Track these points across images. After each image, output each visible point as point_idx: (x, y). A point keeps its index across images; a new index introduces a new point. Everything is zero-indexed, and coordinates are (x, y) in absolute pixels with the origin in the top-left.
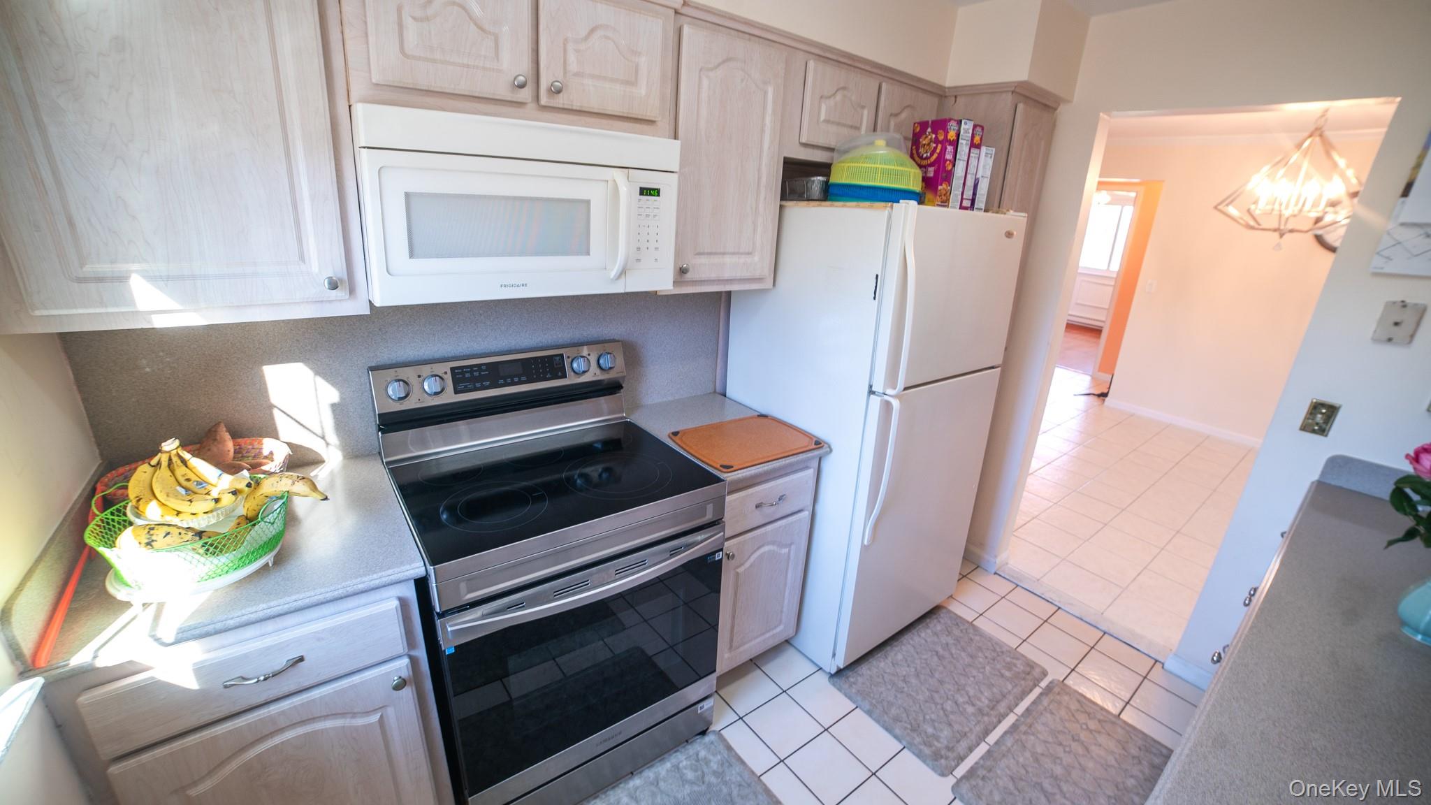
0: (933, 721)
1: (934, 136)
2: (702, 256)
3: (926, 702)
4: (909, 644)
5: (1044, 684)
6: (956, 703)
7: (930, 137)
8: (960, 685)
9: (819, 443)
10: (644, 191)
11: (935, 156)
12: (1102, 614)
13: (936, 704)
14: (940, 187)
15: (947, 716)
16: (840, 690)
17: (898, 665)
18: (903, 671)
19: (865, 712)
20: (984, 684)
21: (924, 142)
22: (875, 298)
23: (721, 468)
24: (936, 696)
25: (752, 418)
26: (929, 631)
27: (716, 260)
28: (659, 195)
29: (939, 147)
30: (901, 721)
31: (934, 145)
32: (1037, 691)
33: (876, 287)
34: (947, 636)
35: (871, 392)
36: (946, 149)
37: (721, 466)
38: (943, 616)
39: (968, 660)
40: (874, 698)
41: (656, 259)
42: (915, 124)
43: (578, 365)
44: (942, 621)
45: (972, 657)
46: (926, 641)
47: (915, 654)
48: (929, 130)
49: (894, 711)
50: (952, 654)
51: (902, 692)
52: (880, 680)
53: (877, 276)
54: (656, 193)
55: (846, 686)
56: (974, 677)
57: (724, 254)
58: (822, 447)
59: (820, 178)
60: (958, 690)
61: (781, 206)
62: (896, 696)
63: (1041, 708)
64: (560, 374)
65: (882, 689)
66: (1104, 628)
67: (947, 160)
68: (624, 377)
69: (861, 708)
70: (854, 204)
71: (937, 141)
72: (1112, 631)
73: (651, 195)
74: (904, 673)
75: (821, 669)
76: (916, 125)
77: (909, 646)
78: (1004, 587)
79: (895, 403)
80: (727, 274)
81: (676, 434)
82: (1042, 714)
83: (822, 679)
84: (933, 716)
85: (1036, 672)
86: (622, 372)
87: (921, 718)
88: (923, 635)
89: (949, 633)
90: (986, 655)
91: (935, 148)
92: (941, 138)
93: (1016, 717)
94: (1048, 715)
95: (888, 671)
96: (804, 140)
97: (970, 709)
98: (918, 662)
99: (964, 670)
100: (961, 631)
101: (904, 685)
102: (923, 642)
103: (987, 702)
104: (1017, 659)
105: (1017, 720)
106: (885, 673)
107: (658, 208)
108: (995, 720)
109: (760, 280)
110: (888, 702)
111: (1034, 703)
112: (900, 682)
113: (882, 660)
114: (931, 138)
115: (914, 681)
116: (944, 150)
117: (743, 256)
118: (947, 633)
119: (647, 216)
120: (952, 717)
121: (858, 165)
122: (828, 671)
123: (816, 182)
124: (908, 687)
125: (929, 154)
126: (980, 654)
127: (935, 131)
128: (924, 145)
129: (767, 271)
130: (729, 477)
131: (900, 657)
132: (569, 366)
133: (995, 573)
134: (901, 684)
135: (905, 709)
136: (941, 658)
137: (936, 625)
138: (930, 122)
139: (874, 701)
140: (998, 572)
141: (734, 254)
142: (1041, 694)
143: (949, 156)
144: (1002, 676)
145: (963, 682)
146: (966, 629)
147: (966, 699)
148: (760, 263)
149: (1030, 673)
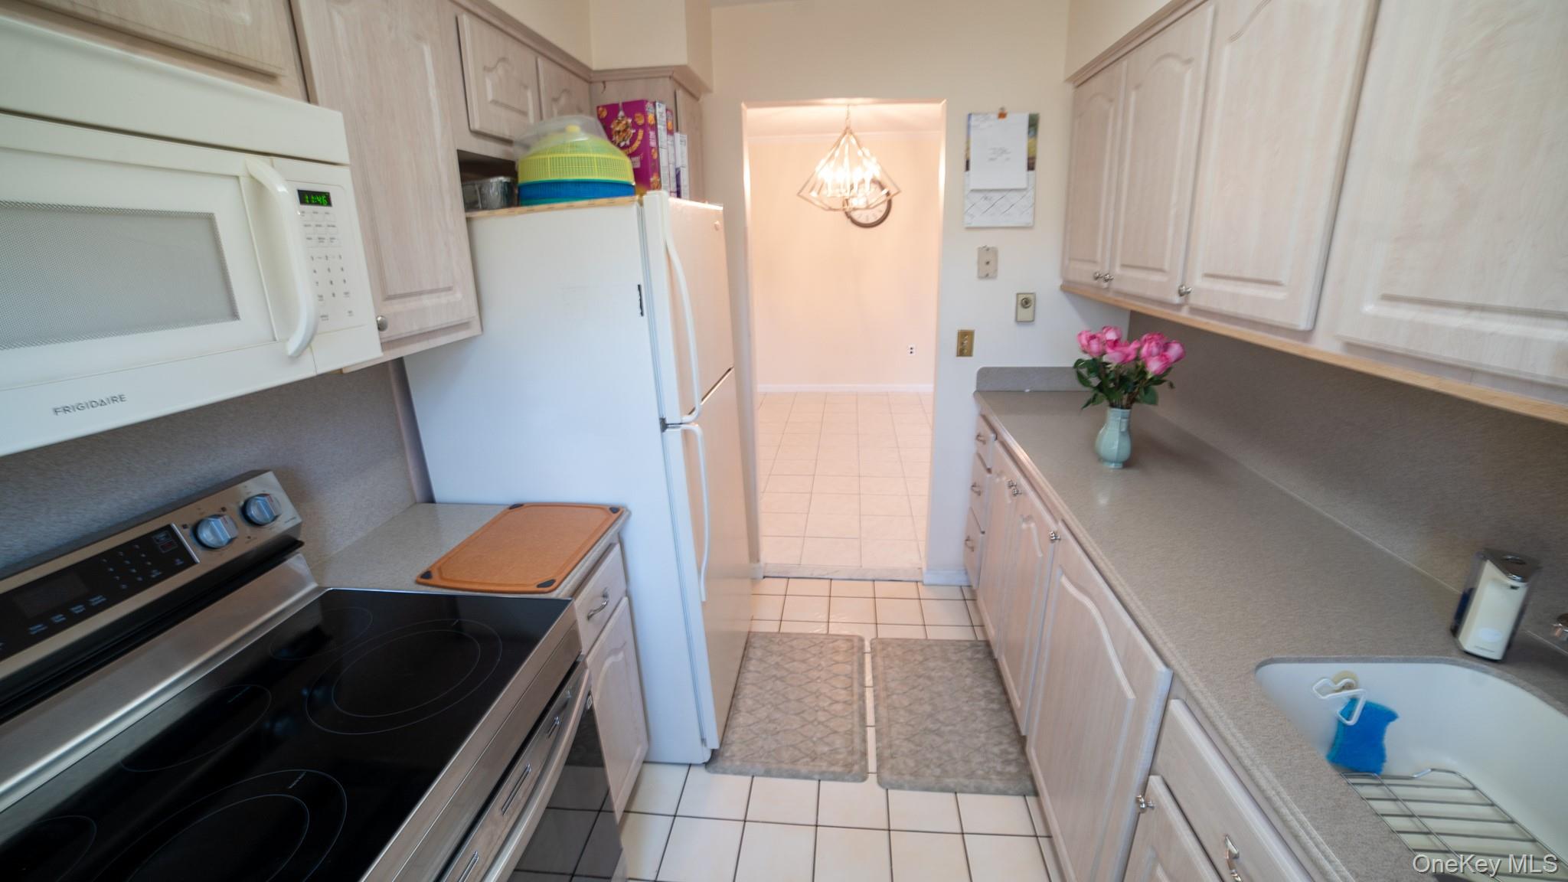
0: (821, 739)
1: (630, 121)
2: (394, 301)
3: (803, 726)
4: (747, 684)
5: (868, 649)
6: (825, 710)
7: (624, 122)
8: (815, 693)
9: (615, 510)
10: (307, 197)
11: (637, 144)
12: (861, 566)
13: (812, 722)
14: (652, 179)
15: (827, 727)
16: (725, 772)
17: (753, 710)
18: (762, 713)
19: (762, 776)
20: (831, 678)
21: (618, 129)
22: (642, 314)
23: (541, 589)
24: (805, 715)
25: (504, 514)
26: (753, 662)
27: (412, 304)
28: (329, 204)
29: (641, 133)
30: (798, 760)
31: (633, 131)
32: (868, 659)
33: (641, 300)
34: (771, 655)
35: (664, 425)
36: (649, 135)
37: (539, 586)
38: (757, 642)
39: (803, 667)
40: (761, 757)
41: (350, 312)
42: (598, 107)
43: (213, 532)
44: (756, 645)
45: (804, 661)
46: (759, 672)
47: (760, 691)
48: (621, 114)
49: (786, 755)
50: (787, 670)
51: (778, 732)
52: (752, 736)
53: (639, 286)
54: (325, 201)
55: (728, 764)
56: (818, 678)
57: (420, 293)
58: (622, 512)
59: (502, 179)
60: (817, 697)
61: (468, 220)
62: (776, 741)
63: (881, 669)
64: (179, 562)
65: (760, 743)
66: (870, 578)
67: (652, 148)
68: (298, 527)
69: (756, 775)
70: (564, 204)
71: (635, 125)
72: (877, 577)
73: (317, 203)
74: (765, 714)
75: (690, 765)
76: (601, 109)
77: (748, 687)
78: (779, 586)
79: (696, 428)
80: (432, 323)
81: (427, 575)
82: (885, 673)
83: (699, 775)
84: (819, 735)
85: (856, 643)
86: (294, 518)
87: (811, 744)
88: (752, 668)
89: (772, 653)
90: (814, 652)
91: (635, 135)
92: (641, 122)
93: (872, 689)
94: (890, 671)
95: (750, 722)
96: (476, 126)
97: (838, 707)
98: (767, 696)
99: (808, 678)
100: (778, 644)
101: (774, 726)
102: (757, 675)
103: (843, 692)
104: (836, 640)
105: (874, 691)
106: (750, 725)
107: (334, 226)
108: (861, 702)
109: (464, 325)
110: (774, 750)
111: (874, 668)
112: (769, 725)
113: (737, 716)
114: (627, 123)
115: (777, 715)
116: (646, 137)
117: (443, 294)
118: (769, 654)
119: (321, 239)
120: (831, 724)
121: (564, 155)
122: (701, 762)
123: (494, 185)
124: (779, 724)
125: (628, 142)
126: (808, 655)
127: (629, 114)
128: (619, 132)
129: (469, 310)
130: (560, 593)
131: (750, 702)
132: (193, 540)
133: (764, 577)
134: (771, 726)
135: (792, 746)
136: (782, 679)
137: (756, 653)
138: (620, 105)
139: (763, 759)
140: (766, 575)
141: (432, 292)
142: (872, 658)
143: (653, 144)
144: (837, 662)
145: (814, 688)
146: (781, 640)
147: (829, 702)
148: (462, 302)
149: (855, 645)
